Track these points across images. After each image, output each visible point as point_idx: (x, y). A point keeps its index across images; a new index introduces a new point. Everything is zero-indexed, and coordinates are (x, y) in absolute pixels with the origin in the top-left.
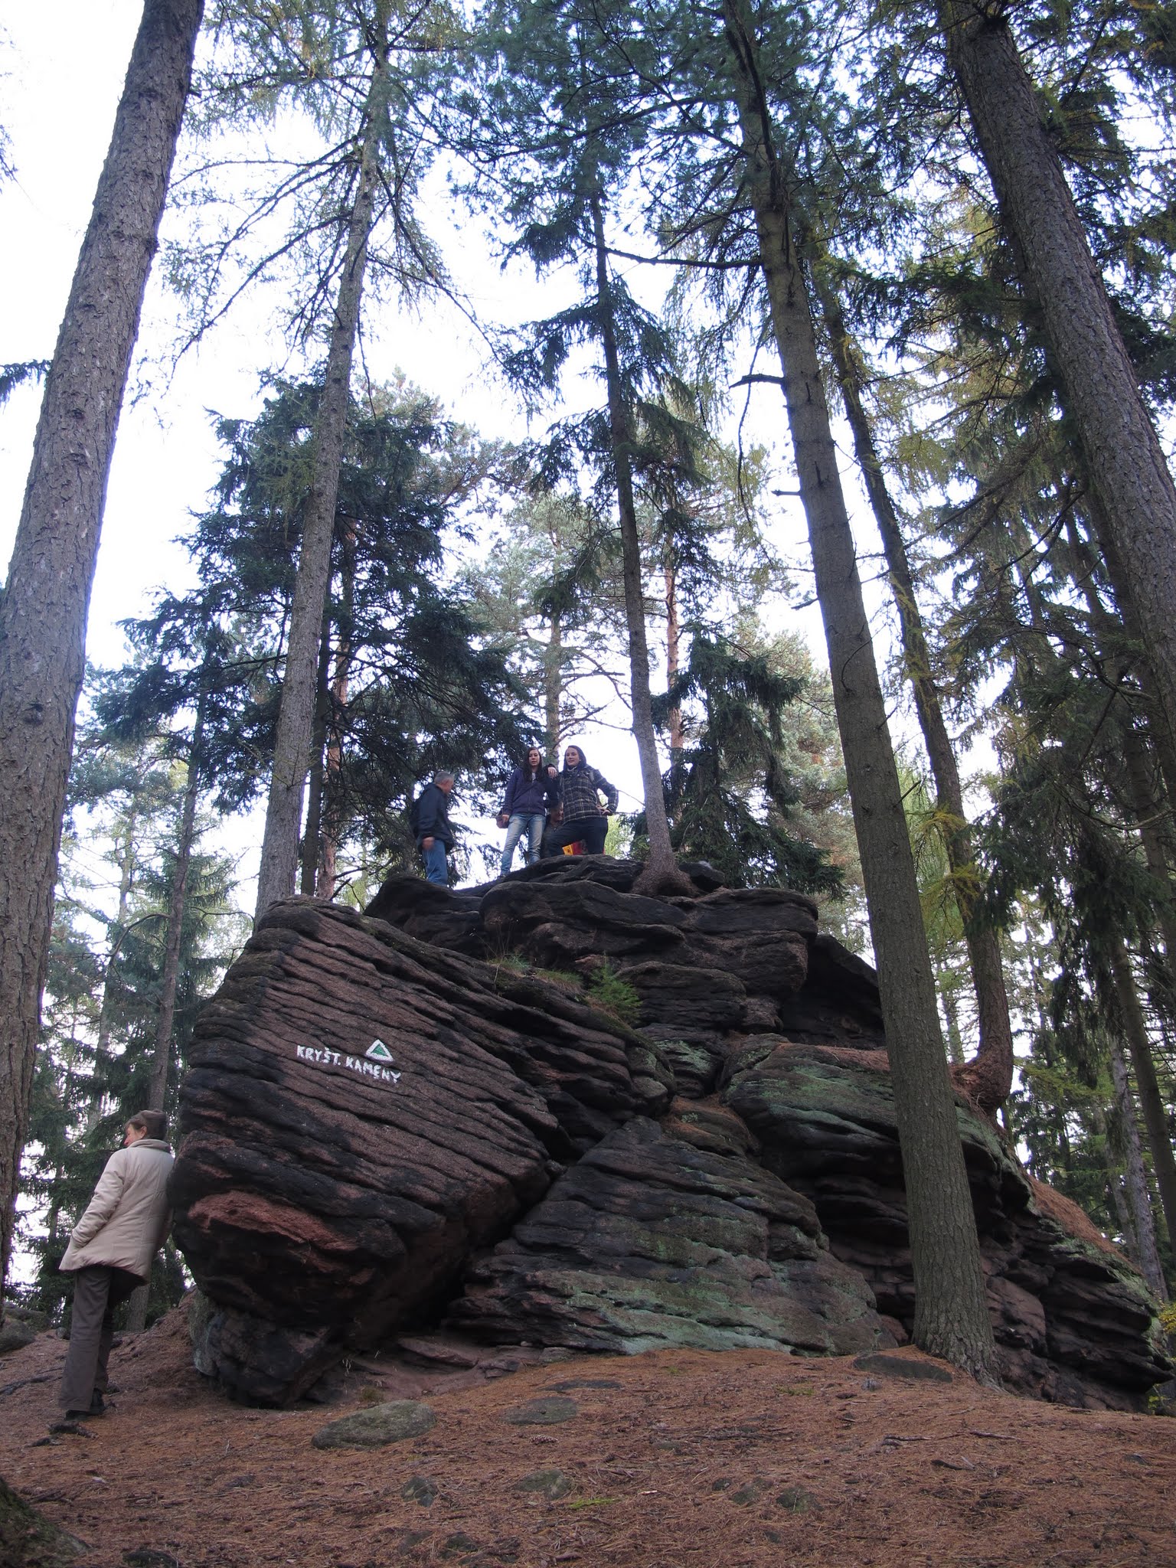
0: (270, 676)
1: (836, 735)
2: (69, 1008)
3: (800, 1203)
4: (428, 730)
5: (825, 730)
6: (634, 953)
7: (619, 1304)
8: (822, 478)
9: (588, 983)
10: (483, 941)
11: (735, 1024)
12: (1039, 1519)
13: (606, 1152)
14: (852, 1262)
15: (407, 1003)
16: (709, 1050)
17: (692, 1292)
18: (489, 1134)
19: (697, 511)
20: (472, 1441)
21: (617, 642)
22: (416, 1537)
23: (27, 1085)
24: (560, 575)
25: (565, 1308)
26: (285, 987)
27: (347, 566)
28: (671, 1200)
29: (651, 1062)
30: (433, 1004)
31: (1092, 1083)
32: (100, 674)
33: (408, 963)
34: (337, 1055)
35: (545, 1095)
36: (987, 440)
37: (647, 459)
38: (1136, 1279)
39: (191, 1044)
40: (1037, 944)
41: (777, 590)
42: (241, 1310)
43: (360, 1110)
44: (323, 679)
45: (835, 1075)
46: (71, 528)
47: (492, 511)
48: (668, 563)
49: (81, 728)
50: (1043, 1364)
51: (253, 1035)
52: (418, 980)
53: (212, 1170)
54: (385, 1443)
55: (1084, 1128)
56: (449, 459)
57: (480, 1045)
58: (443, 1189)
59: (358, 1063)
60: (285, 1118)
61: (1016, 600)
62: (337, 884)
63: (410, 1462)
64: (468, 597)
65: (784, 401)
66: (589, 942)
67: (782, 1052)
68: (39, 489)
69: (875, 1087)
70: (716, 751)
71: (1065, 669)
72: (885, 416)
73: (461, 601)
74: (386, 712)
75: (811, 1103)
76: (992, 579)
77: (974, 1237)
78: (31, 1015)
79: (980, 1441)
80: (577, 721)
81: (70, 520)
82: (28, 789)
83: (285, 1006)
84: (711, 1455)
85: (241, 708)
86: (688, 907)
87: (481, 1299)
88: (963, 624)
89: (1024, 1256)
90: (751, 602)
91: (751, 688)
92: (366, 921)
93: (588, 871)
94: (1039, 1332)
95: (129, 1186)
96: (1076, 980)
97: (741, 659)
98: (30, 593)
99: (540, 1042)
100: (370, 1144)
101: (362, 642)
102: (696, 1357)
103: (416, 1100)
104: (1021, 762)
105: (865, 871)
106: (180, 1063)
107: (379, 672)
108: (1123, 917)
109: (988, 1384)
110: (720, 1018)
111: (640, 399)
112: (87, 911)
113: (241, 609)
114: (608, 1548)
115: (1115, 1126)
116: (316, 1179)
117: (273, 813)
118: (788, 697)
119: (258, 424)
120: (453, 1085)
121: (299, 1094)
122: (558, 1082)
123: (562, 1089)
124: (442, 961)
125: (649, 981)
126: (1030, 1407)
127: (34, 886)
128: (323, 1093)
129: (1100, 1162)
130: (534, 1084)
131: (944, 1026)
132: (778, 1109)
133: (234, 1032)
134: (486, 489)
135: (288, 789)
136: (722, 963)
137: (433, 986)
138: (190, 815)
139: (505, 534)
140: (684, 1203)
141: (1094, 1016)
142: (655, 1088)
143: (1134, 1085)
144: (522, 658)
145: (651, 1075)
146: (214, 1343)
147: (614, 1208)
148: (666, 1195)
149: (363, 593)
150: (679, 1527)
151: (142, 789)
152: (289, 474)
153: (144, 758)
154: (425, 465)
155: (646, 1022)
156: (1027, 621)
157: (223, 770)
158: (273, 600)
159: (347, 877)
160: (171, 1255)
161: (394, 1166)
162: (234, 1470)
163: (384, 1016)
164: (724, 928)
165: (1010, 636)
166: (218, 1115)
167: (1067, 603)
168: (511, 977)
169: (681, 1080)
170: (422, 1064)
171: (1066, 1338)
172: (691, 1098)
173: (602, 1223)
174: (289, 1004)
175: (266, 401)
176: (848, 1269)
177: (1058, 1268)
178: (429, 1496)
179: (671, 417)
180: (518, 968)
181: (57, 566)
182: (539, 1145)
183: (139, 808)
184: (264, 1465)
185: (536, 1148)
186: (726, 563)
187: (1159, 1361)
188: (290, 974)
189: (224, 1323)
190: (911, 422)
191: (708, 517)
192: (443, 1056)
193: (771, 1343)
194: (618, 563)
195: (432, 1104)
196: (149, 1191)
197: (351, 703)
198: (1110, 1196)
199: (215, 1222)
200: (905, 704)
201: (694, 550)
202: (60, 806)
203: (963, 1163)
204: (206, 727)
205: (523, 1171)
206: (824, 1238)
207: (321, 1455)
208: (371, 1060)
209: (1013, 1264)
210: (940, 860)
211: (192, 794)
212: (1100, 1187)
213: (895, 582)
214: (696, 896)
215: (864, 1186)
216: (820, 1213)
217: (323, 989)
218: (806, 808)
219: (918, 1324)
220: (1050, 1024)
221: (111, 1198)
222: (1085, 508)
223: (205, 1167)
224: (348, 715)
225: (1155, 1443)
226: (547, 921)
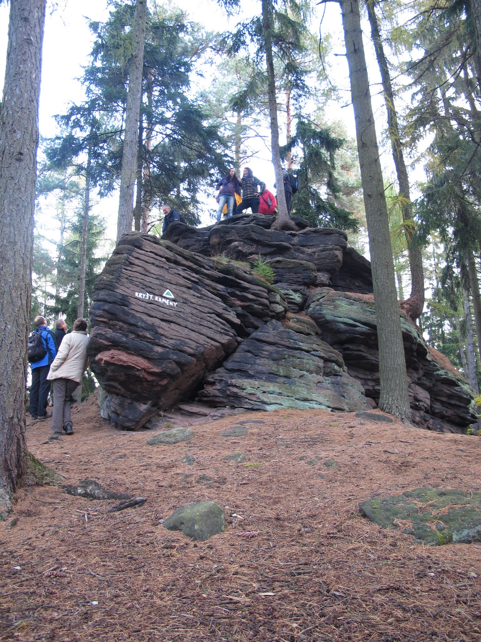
0: (118, 138)
1: (357, 163)
2: (43, 279)
3: (336, 354)
4: (186, 161)
5: (352, 161)
6: (272, 254)
7: (264, 392)
8: (356, 48)
9: (253, 266)
10: (209, 249)
11: (313, 283)
12: (422, 471)
13: (260, 334)
14: (356, 377)
15: (179, 274)
16: (301, 294)
17: (293, 388)
18: (213, 326)
19: (300, 64)
20: (208, 442)
21: (266, 122)
22: (187, 476)
23: (29, 310)
24: (241, 92)
25: (243, 394)
26: (130, 269)
27: (149, 89)
28: (285, 352)
29: (278, 298)
30: (189, 275)
31: (455, 309)
32: (46, 139)
33: (180, 259)
34: (151, 296)
35: (235, 311)
36: (431, 30)
37: (279, 39)
38: (467, 385)
39: (93, 292)
40: (437, 253)
41: (334, 100)
42: (117, 394)
43: (162, 317)
44: (141, 140)
45: (352, 304)
46: (28, 73)
47: (212, 63)
48: (287, 87)
49: (40, 163)
50: (428, 417)
51: (117, 288)
52: (183, 265)
53: (104, 342)
54: (175, 443)
55: (451, 327)
56: (192, 39)
57: (209, 291)
58: (195, 348)
59: (160, 299)
60: (132, 321)
61: (438, 104)
62: (149, 227)
63: (184, 450)
64: (201, 103)
65: (340, 11)
66: (253, 249)
67: (331, 295)
68: (13, 56)
69: (368, 309)
70: (306, 169)
71: (457, 136)
72: (385, 18)
73: (199, 105)
74: (168, 154)
75: (342, 315)
76: (429, 94)
77: (405, 369)
78: (28, 282)
79: (402, 443)
80: (248, 157)
81: (27, 69)
82: (19, 189)
83: (130, 276)
84: (299, 448)
85: (106, 152)
86: (294, 235)
87: (210, 390)
88: (415, 115)
89: (424, 376)
90: (322, 105)
91: (322, 143)
92: (162, 241)
93: (253, 220)
94: (428, 405)
95: (72, 348)
96: (452, 268)
97: (318, 130)
98: (13, 104)
99: (233, 290)
100: (166, 331)
101: (156, 123)
102: (294, 412)
103: (184, 313)
104: (436, 176)
105: (368, 221)
106: (89, 300)
107: (164, 136)
108: (473, 242)
109: (407, 423)
110: (306, 281)
111: (276, 11)
112: (48, 240)
113: (105, 109)
114: (260, 480)
115: (463, 327)
116: (145, 345)
117: (122, 197)
118: (338, 147)
119: (107, 24)
120: (198, 307)
121: (136, 311)
122: (240, 306)
123: (243, 309)
124: (193, 258)
125: (278, 265)
126: (422, 432)
127: (25, 229)
128: (146, 311)
129: (456, 341)
130: (231, 307)
131: (397, 285)
132: (329, 317)
133: (110, 287)
134: (209, 53)
135: (128, 187)
136: (308, 258)
137: (189, 267)
138: (87, 200)
139: (218, 74)
140: (291, 354)
141: (459, 283)
142: (280, 308)
143: (473, 310)
144: (225, 130)
145: (278, 303)
146: (108, 407)
147: (263, 356)
148: (284, 351)
149: (157, 102)
150: (286, 473)
151: (67, 188)
152: (122, 48)
153: (67, 175)
154: (182, 42)
155: (276, 282)
156: (443, 114)
157: (101, 179)
158: (118, 105)
159: (153, 224)
160: (90, 375)
161: (175, 339)
162: (118, 452)
163: (170, 280)
164: (308, 244)
165: (434, 121)
166: (105, 320)
167: (460, 106)
168: (221, 264)
169: (290, 305)
170: (186, 299)
171: (438, 407)
172: (294, 313)
173: (258, 361)
174: (132, 275)
175: (110, 13)
176: (354, 380)
177: (437, 381)
178: (192, 462)
179: (290, 20)
180: (223, 260)
181: (23, 91)
182: (233, 331)
183: (66, 197)
184: (129, 451)
185: (232, 332)
186: (313, 87)
187: (473, 416)
188: (131, 264)
189: (111, 399)
190: (397, 21)
191: (304, 66)
192: (194, 296)
193: (323, 407)
194: (266, 88)
195: (190, 315)
196: (80, 350)
197: (153, 150)
198: (459, 354)
199: (107, 363)
200: (388, 151)
201: (299, 82)
202: (34, 196)
203: (402, 339)
204: (92, 161)
205: (226, 341)
206: (345, 368)
207: (150, 447)
208: (165, 297)
209: (419, 379)
210: (399, 217)
211: (88, 190)
212: (455, 350)
213: (386, 96)
214: (297, 231)
215: (362, 348)
216: (345, 358)
217: (145, 269)
218: (343, 195)
219: (381, 401)
220: (440, 286)
221: (65, 352)
222: (472, 62)
223: (101, 341)
224: (152, 155)
225: (468, 445)
226: (236, 241)
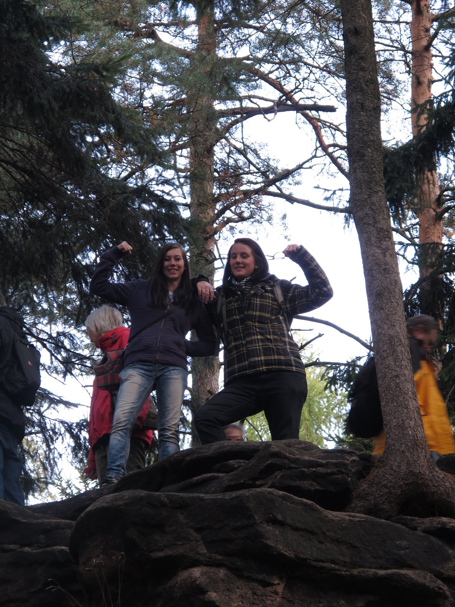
93: (269, 470)
144: (145, 79)
